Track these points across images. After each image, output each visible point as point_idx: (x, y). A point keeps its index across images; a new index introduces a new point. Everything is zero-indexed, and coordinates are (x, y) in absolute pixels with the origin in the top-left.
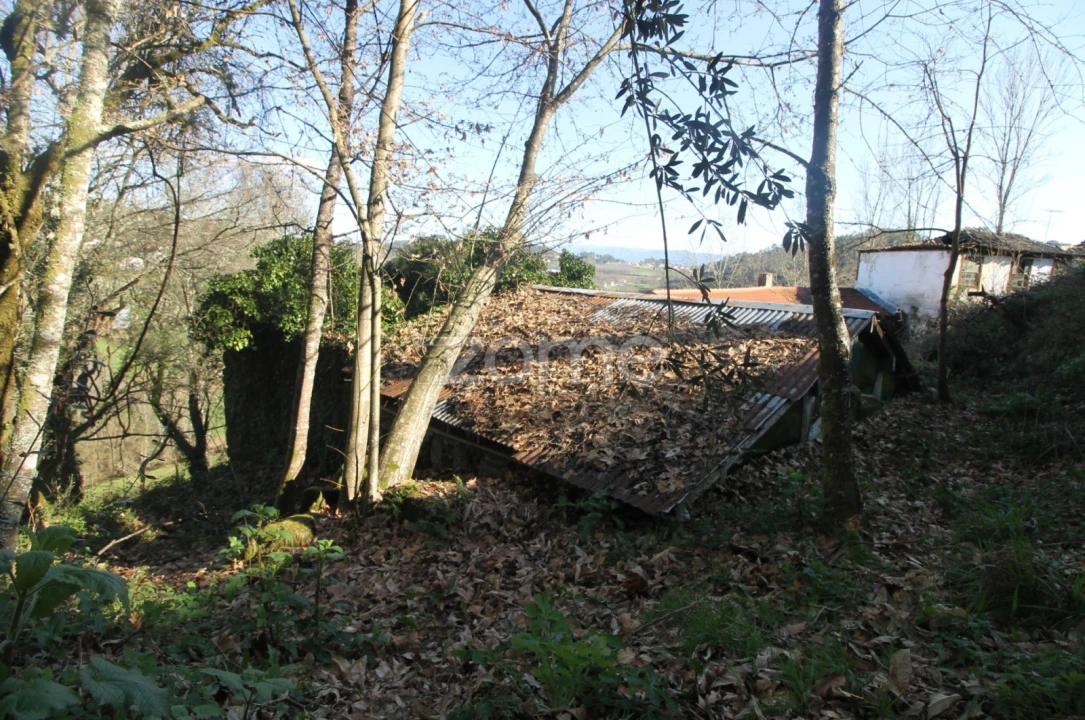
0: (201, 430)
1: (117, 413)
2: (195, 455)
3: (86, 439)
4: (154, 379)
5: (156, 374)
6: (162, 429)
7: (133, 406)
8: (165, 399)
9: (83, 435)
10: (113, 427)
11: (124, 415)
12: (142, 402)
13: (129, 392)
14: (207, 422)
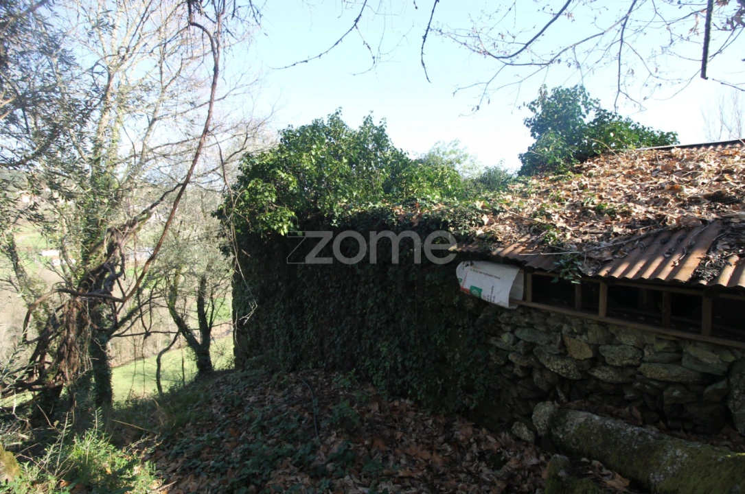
0: (206, 329)
1: (141, 316)
2: (202, 352)
3: (118, 335)
4: (171, 287)
5: (172, 283)
6: (175, 328)
7: (154, 309)
8: (179, 303)
9: (116, 332)
10: (138, 328)
11: (146, 318)
12: (162, 306)
13: (151, 298)
14: (211, 323)
